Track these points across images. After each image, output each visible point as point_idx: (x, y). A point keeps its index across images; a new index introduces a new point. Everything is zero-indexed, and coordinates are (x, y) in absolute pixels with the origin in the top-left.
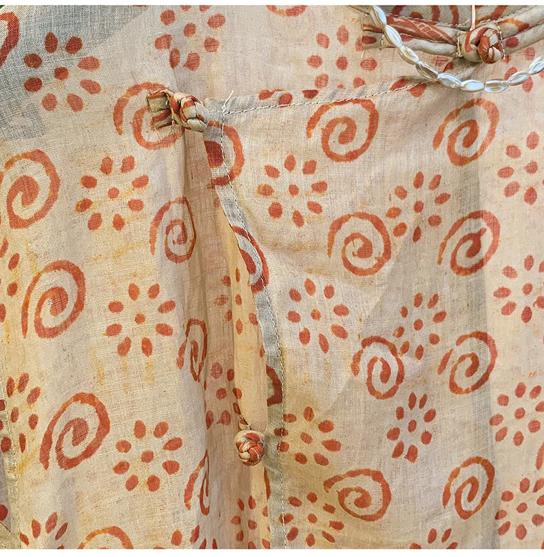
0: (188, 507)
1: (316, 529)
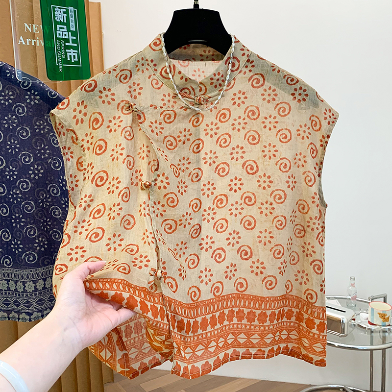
1: (159, 212)
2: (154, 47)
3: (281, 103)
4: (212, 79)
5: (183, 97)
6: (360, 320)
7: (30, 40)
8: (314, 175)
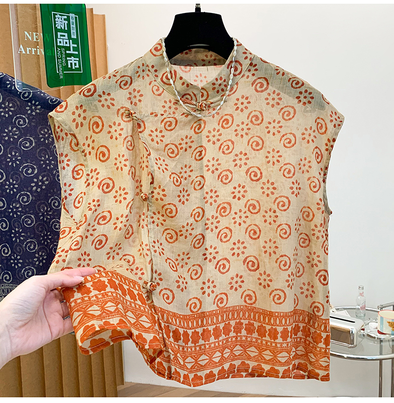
0: (127, 209)
1: (159, 222)
2: (155, 52)
3: (286, 107)
4: (214, 84)
5: (184, 103)
6: (369, 330)
7: (30, 49)
8: (319, 181)
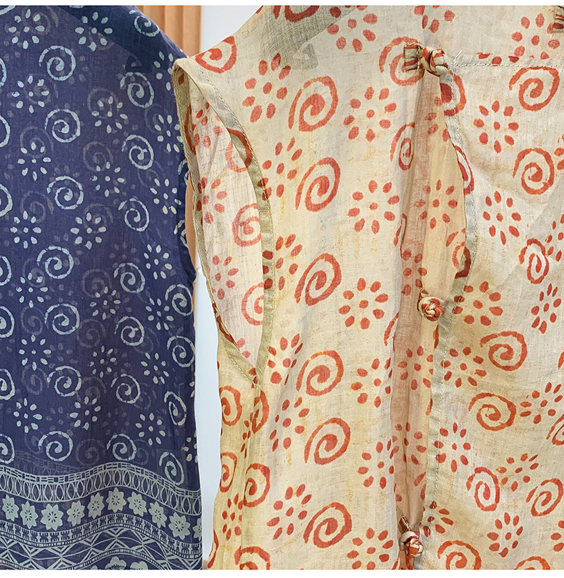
0: (386, 343)
1: (464, 375)
